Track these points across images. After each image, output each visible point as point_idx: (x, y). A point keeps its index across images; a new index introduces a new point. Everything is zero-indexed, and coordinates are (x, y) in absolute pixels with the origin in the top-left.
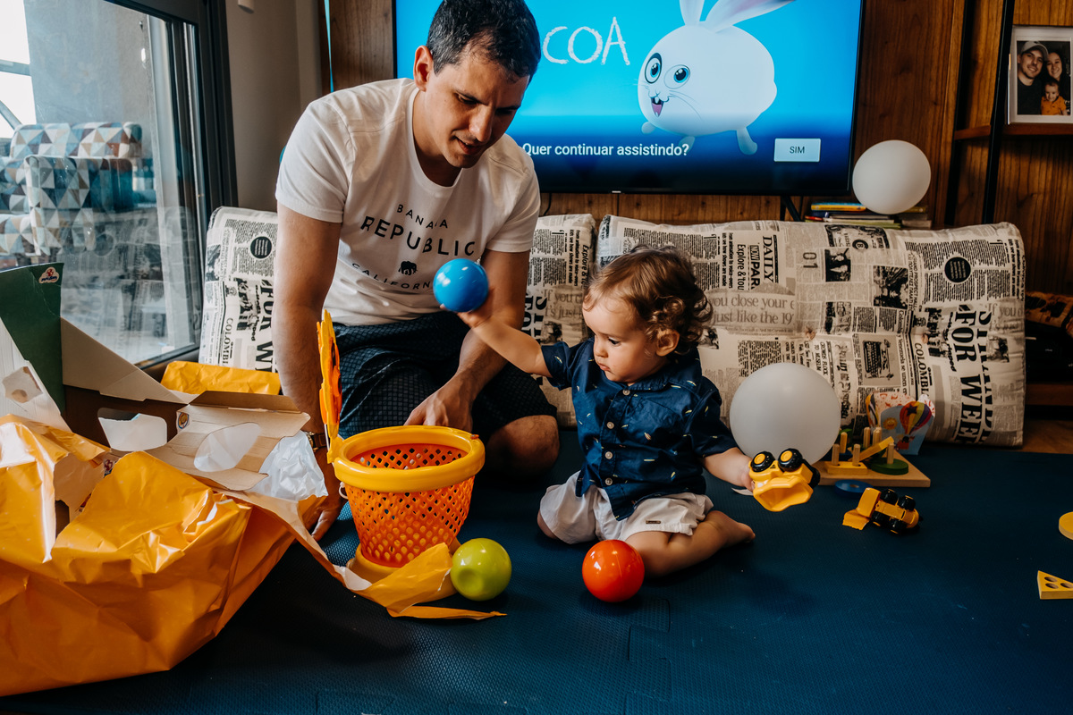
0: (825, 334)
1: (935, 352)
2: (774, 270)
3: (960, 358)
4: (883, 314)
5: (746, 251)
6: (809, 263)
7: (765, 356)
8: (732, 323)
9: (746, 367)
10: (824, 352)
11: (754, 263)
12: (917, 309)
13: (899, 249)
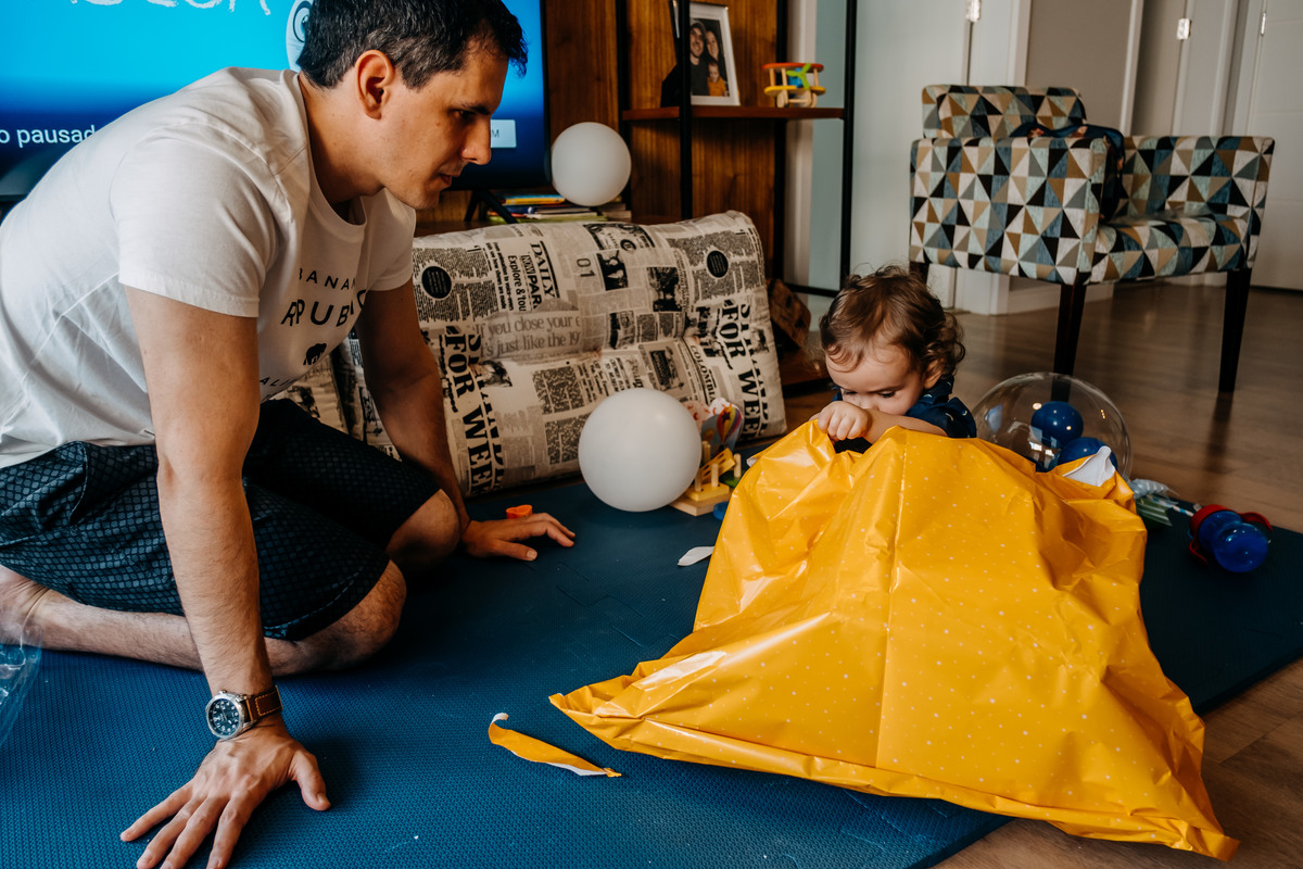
0: (611, 350)
1: (710, 353)
2: (552, 283)
3: (734, 354)
4: (663, 319)
5: (519, 263)
6: (585, 271)
7: (563, 385)
8: (519, 352)
9: (548, 402)
10: (616, 370)
11: (531, 277)
12: (690, 309)
13: (664, 248)
